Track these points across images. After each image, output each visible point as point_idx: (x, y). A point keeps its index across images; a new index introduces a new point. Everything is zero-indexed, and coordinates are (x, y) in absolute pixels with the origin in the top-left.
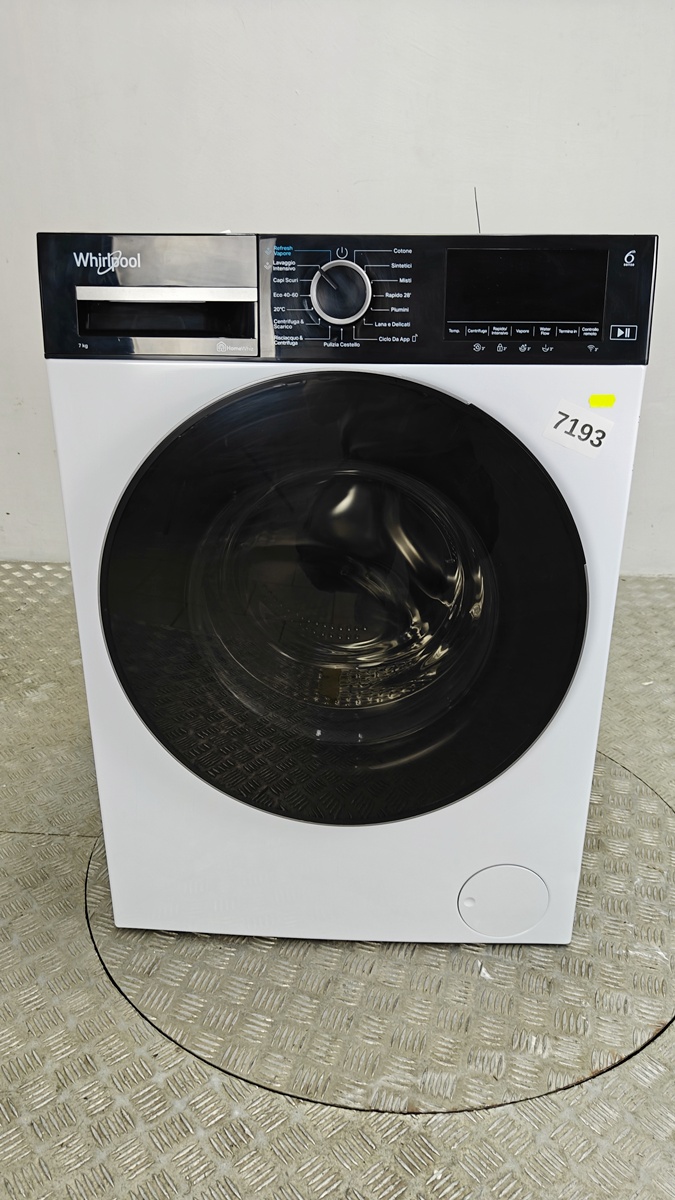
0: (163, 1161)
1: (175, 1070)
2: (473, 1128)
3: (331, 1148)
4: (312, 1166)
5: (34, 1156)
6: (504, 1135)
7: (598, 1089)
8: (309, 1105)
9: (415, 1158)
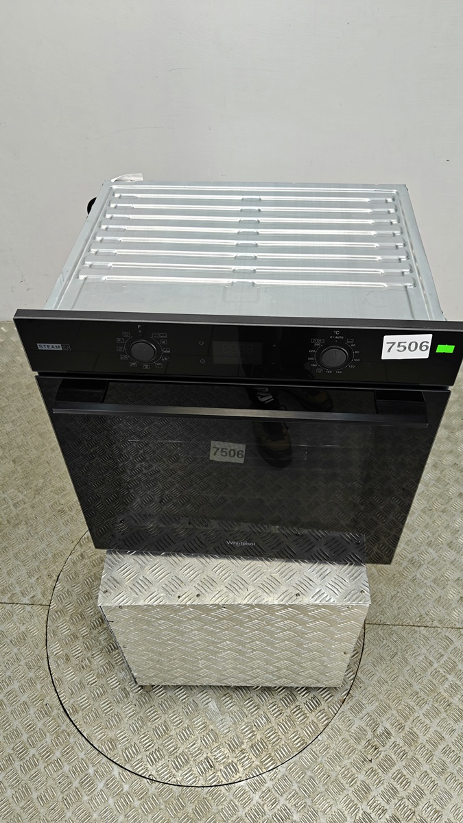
0: (95, 816)
1: (98, 765)
2: (227, 794)
3: (166, 807)
4: (158, 816)
5: (40, 815)
6: (240, 797)
7: (284, 769)
8: (157, 783)
9: (201, 811)
